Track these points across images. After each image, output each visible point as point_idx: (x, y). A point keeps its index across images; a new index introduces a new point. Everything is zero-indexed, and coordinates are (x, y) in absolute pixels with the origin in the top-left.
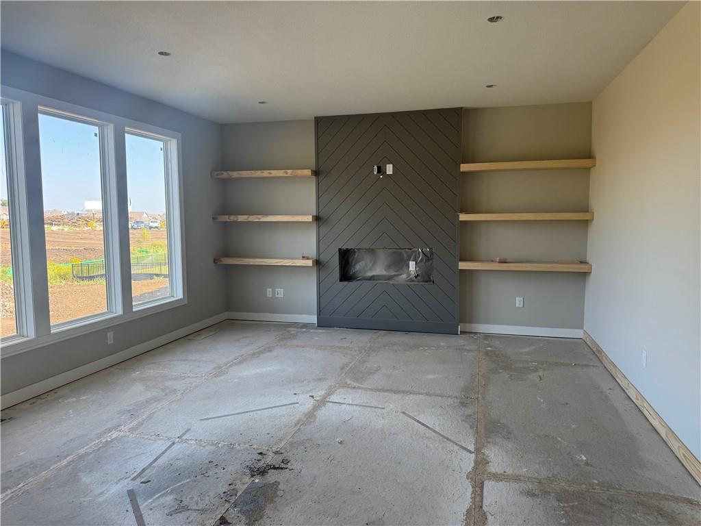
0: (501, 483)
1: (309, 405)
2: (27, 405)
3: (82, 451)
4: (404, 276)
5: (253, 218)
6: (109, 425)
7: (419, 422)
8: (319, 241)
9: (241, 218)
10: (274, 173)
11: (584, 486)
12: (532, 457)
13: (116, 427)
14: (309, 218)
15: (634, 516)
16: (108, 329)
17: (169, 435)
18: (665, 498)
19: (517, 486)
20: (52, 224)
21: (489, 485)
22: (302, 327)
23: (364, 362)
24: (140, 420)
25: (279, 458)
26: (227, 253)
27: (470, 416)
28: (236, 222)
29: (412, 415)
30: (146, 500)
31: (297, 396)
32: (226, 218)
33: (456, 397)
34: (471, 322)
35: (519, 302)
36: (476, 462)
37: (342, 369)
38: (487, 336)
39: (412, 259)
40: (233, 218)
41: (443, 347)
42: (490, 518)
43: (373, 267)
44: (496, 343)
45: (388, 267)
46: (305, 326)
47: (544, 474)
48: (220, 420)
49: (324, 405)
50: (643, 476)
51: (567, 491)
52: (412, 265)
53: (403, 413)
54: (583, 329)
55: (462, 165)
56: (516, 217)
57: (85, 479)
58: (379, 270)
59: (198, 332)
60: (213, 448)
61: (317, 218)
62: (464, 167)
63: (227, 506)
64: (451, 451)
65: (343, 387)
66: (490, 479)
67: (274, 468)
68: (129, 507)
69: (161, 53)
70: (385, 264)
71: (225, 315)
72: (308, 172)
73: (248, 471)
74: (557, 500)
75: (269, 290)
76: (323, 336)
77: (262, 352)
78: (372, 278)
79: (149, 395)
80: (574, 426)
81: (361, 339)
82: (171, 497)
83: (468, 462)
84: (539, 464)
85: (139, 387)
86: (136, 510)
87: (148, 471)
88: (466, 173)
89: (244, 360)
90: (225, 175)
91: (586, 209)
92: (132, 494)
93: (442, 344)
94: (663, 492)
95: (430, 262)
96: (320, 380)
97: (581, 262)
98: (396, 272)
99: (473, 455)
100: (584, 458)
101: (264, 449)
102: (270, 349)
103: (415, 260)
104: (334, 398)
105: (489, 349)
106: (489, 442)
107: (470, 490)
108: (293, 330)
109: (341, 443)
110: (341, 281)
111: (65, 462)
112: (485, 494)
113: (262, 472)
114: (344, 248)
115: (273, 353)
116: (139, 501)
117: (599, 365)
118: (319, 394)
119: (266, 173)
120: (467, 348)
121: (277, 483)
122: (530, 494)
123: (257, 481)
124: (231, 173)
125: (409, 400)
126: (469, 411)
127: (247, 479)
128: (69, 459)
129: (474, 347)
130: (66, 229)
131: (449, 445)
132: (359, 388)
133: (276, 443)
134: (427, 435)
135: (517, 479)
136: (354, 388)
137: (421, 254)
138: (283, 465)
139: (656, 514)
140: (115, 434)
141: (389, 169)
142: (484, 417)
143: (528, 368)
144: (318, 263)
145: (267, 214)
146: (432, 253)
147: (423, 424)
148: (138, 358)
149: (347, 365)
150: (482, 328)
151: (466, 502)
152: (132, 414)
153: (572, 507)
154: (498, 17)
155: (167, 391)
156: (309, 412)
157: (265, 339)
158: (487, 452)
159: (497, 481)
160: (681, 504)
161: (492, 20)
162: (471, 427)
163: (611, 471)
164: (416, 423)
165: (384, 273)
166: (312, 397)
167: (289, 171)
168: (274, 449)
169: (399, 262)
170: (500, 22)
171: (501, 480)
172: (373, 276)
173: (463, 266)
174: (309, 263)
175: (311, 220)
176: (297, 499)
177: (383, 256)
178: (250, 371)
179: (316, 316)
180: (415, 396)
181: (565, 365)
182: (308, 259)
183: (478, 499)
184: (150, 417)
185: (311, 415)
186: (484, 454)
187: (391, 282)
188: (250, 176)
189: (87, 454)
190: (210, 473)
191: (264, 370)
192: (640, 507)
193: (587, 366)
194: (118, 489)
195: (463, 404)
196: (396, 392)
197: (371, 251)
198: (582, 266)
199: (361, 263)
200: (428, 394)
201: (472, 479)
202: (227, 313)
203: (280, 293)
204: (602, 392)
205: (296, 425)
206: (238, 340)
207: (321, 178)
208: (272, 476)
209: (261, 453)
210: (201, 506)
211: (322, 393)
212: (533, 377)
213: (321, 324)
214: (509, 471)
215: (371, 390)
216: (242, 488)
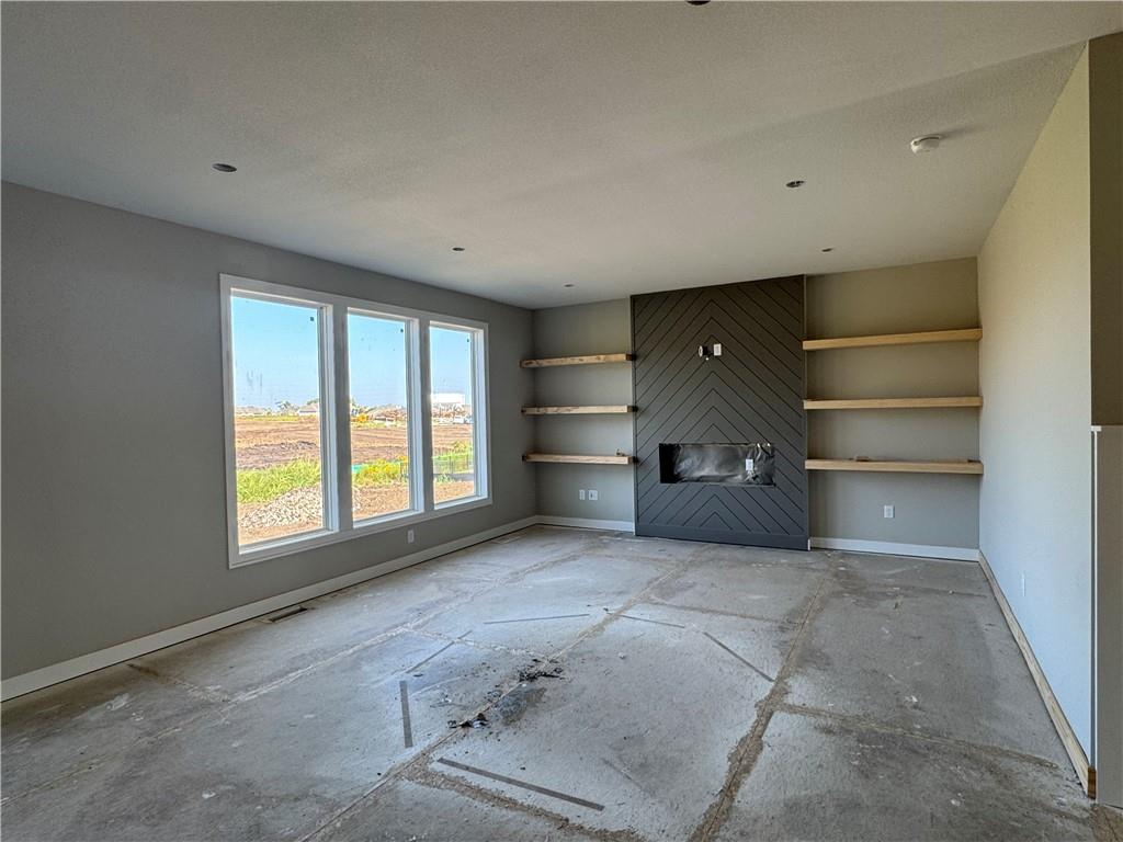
0: (794, 716)
1: (601, 616)
2: (328, 597)
3: (368, 643)
4: (740, 477)
5: (564, 411)
6: (397, 622)
7: (720, 644)
8: (636, 436)
9: (551, 411)
10: (586, 359)
11: (900, 730)
12: (846, 693)
13: (402, 624)
14: (624, 409)
15: (952, 768)
16: (409, 527)
17: (450, 634)
18: (1006, 754)
19: (813, 720)
20: (384, 420)
21: (778, 716)
22: (617, 536)
23: (679, 577)
24: (426, 619)
25: (554, 666)
26: (537, 450)
27: (786, 642)
28: (545, 415)
29: (715, 636)
30: (414, 692)
31: (588, 608)
32: (534, 411)
33: (776, 621)
34: (826, 536)
35: (888, 511)
36: (773, 692)
37: (649, 583)
38: (845, 554)
39: (749, 456)
40: (542, 411)
41: (782, 564)
42: (766, 749)
43: (701, 466)
44: (855, 563)
45: (719, 467)
46: (621, 534)
47: (855, 710)
48: (502, 625)
49: (617, 619)
50: (987, 728)
51: (876, 732)
52: (749, 463)
53: (706, 634)
54: (978, 548)
55: (804, 343)
56: (875, 404)
57: (366, 668)
58: (708, 470)
59: (503, 536)
60: (490, 650)
61: (634, 409)
62: (808, 345)
63: (489, 705)
64: (747, 677)
65: (645, 602)
66: (782, 710)
67: (545, 675)
68: (399, 696)
69: (455, 249)
70: (716, 462)
71: (535, 519)
72: (623, 357)
73: (518, 675)
74: (858, 740)
75: (582, 492)
76: (639, 547)
77: (564, 560)
78: (699, 480)
79: (440, 596)
80: (917, 663)
81: (685, 552)
82: (438, 691)
83: (764, 689)
84: (851, 700)
85: (433, 587)
86: (404, 699)
87: (424, 665)
88: (811, 352)
89: (544, 567)
90: (534, 364)
91: (976, 393)
92: (403, 685)
93: (783, 561)
94: (1006, 748)
95: (772, 461)
96: (620, 593)
97: (970, 461)
98: (730, 471)
99: (773, 684)
100: (915, 700)
101: (539, 656)
102: (574, 558)
103: (753, 457)
104: (629, 613)
105: (843, 569)
106: (797, 672)
107: (755, 718)
108: (606, 539)
109: (623, 658)
110: (663, 481)
111: (351, 651)
112: (770, 725)
113: (532, 678)
114: (667, 442)
115: (578, 562)
116: (409, 692)
117: (988, 594)
118: (614, 608)
119: (576, 360)
120: (813, 566)
121: (544, 690)
122: (828, 731)
123: (524, 685)
124: (540, 361)
125: (718, 621)
126: (786, 637)
127: (515, 684)
128: (355, 648)
129: (823, 565)
130: (399, 425)
131: (748, 671)
132: (662, 604)
133: (554, 652)
134: (726, 658)
135: (816, 713)
136: (657, 604)
137: (761, 451)
138: (555, 674)
139: (983, 769)
140: (401, 630)
141: (717, 350)
142: (804, 644)
143: (884, 594)
144: (635, 460)
145: (577, 405)
146: (773, 449)
147: (724, 647)
148: (437, 559)
149: (657, 579)
150: (841, 544)
151: (745, 730)
152: (420, 612)
153: (874, 750)
154: (798, 182)
155: (459, 593)
156: (599, 625)
157: (572, 547)
158: (790, 681)
159: (790, 713)
160: (1026, 764)
161: (792, 185)
162: (782, 654)
163: (945, 717)
164: (716, 645)
165: (715, 473)
166: (607, 610)
167: (602, 357)
168: (551, 658)
169: (733, 459)
170: (801, 187)
171: (796, 713)
172: (701, 477)
173: (810, 465)
174: (625, 461)
175: (626, 411)
176: (559, 706)
177: (713, 454)
178: (548, 579)
179: (633, 524)
180: (726, 617)
181: (938, 592)
182: (623, 455)
183: (760, 728)
184: (436, 616)
185: (600, 628)
186: (786, 684)
187: (724, 484)
188: (560, 363)
189: (372, 646)
190: (481, 674)
191: (562, 579)
192: (965, 761)
193: (970, 595)
194: (391, 679)
195: (782, 629)
196: (703, 611)
197: (699, 446)
198: (971, 466)
199: (686, 461)
200: (741, 616)
201: (760, 707)
202: (536, 517)
203: (594, 495)
204: (975, 628)
205: (580, 636)
206: (543, 546)
207: (637, 363)
208: (541, 683)
209: (535, 660)
210: (464, 703)
211: (620, 606)
212: (888, 604)
213: (639, 534)
214: (811, 704)
215: (676, 607)
216: (507, 690)
